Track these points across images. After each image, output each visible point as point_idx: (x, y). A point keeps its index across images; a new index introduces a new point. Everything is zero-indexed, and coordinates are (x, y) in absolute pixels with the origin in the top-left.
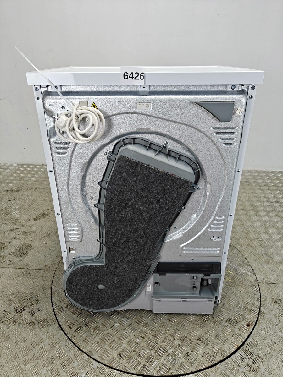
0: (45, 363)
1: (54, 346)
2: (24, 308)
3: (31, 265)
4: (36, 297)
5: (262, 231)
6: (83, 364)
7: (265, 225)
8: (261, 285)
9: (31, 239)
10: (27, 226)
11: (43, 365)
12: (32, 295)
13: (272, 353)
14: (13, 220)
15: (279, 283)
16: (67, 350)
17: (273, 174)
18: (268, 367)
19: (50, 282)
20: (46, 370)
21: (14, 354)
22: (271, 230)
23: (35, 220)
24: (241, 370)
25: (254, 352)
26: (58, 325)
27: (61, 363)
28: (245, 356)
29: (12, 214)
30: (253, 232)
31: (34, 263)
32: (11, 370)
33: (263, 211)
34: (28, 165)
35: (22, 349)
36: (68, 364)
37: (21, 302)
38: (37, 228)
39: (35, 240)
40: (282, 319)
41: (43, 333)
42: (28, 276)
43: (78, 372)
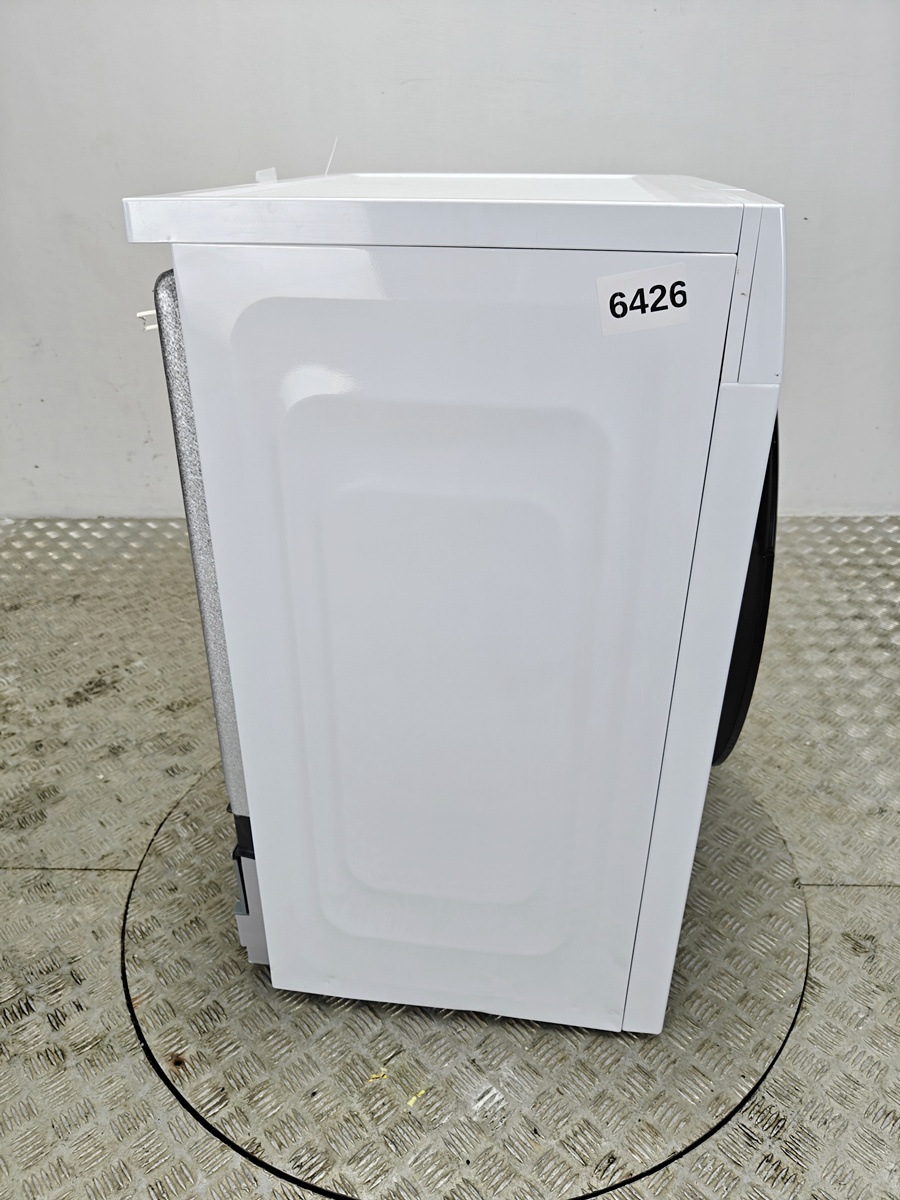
0: (99, 1187)
1: (130, 1126)
2: (30, 1001)
3: (57, 856)
4: (70, 963)
5: (812, 713)
6: (225, 1183)
8: (809, 891)
9: (58, 767)
10: (43, 723)
11: (91, 1193)
12: (58, 958)
13: (846, 1117)
15: (867, 883)
16: (172, 1137)
17: (845, 528)
18: (832, 1163)
19: (118, 910)
22: (842, 711)
23: (70, 702)
24: (746, 1179)
25: (789, 1116)
26: (142, 1056)
27: (152, 1184)
28: (760, 1130)
30: (784, 718)
31: (66, 847)
33: (815, 650)
34: (51, 522)
35: (22, 1141)
36: (175, 1187)
37: (22, 981)
38: (77, 729)
39: (68, 771)
40: (879, 1003)
41: (91, 1085)
42: (44, 894)
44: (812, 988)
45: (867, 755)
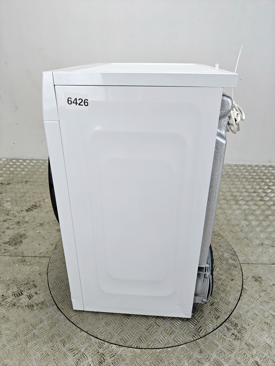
0: (46, 341)
1: (54, 325)
2: (22, 292)
3: (27, 253)
4: (33, 282)
5: (242, 218)
6: (82, 340)
7: (245, 212)
8: (243, 265)
9: (25, 229)
10: (19, 216)
11: (44, 342)
12: (29, 281)
13: (254, 324)
14: (6, 212)
15: (258, 263)
16: (66, 328)
17: (250, 168)
18: (251, 335)
19: (46, 268)
20: (47, 347)
21: (15, 334)
22: (250, 218)
23: (27, 211)
24: (227, 339)
25: (239, 323)
26: (56, 307)
27: (61, 340)
28: (231, 327)
29: (4, 205)
30: (234, 219)
31: (29, 251)
32: (13, 348)
33: (242, 201)
34: (18, 160)
35: (22, 329)
36: (68, 341)
37: (19, 287)
38: (30, 218)
39: (28, 230)
40: (263, 294)
41: (42, 314)
42: (24, 263)
43: (78, 347)
44: (244, 290)
45: (258, 229)
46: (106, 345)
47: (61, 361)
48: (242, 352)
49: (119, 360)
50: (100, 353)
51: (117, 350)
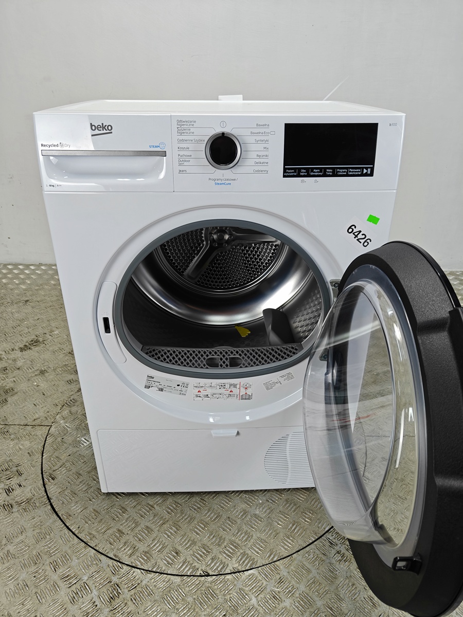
0: (26, 563)
1: (42, 537)
3: (12, 419)
4: (17, 466)
6: (86, 562)
8: (368, 439)
9: (14, 379)
10: (8, 359)
11: (22, 565)
12: (11, 464)
16: (62, 542)
19: (41, 443)
20: (28, 573)
23: (22, 350)
24: (328, 561)
26: (49, 507)
27: (52, 562)
28: (336, 541)
31: (17, 415)
34: (16, 265)
36: (62, 563)
38: (24, 362)
39: (19, 381)
41: (25, 519)
42: (5, 436)
43: (78, 573)
46: (124, 569)
47: (47, 596)
48: (349, 582)
49: (144, 594)
50: (112, 583)
51: (141, 577)
